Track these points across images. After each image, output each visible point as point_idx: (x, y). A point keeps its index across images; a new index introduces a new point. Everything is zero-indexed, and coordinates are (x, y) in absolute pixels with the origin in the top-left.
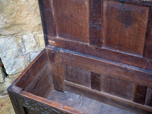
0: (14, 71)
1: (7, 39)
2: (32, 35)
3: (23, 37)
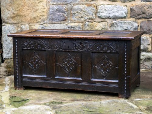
0: (9, 55)
1: (11, 26)
2: (28, 26)
3: (22, 26)
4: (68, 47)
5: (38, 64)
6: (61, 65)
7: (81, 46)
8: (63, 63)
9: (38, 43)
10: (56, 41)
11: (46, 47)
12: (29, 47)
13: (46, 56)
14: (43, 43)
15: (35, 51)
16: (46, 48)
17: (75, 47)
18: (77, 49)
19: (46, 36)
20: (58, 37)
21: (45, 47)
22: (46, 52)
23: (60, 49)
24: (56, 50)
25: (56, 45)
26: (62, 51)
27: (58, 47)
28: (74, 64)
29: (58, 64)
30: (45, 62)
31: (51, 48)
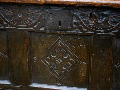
4: (60, 24)
6: (41, 62)
7: (92, 23)
8: (47, 57)
11: (7, 22)
13: (7, 41)
16: (7, 26)
17: (75, 23)
18: (81, 29)
20: (37, 1)
22: (7, 33)
23: (40, 27)
24: (31, 29)
25: (31, 19)
26: (46, 33)
27: (35, 24)
28: (71, 59)
29: (35, 58)
30: (6, 53)
31: (18, 26)
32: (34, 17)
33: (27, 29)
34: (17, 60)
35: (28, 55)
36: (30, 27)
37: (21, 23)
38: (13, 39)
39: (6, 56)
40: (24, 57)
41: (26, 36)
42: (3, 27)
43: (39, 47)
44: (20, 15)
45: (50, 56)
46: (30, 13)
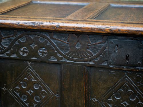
4: (127, 58)
5: (39, 97)
8: (110, 98)
9: (37, 43)
10: (90, 42)
11: (61, 54)
12: (12, 53)
13: (61, 77)
14: (52, 43)
15: (29, 64)
16: (62, 59)
19: (61, 25)
20: (100, 29)
21: (59, 55)
22: (61, 67)
23: (102, 61)
24: (91, 63)
25: (91, 51)
26: (109, 69)
27: (96, 57)
28: (140, 102)
29: (94, 100)
30: (58, 92)
31: (75, 59)
32: (94, 49)
33: (86, 63)
34: (72, 101)
35: (86, 95)
36: (90, 61)
37: (79, 56)
38: (68, 74)
39: (58, 96)
40: (81, 98)
41: (84, 72)
42: (56, 60)
43: (100, 86)
44: (78, 46)
45: (114, 98)
46: (91, 43)
